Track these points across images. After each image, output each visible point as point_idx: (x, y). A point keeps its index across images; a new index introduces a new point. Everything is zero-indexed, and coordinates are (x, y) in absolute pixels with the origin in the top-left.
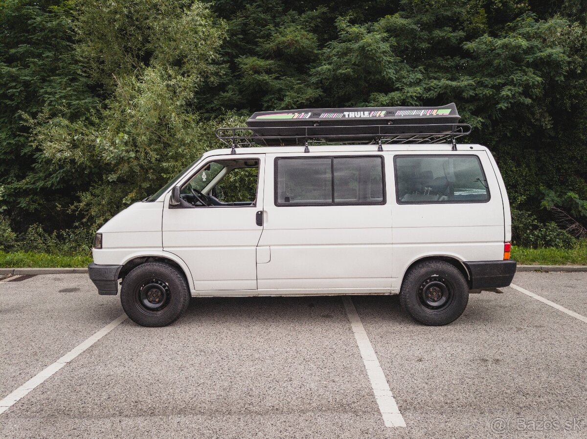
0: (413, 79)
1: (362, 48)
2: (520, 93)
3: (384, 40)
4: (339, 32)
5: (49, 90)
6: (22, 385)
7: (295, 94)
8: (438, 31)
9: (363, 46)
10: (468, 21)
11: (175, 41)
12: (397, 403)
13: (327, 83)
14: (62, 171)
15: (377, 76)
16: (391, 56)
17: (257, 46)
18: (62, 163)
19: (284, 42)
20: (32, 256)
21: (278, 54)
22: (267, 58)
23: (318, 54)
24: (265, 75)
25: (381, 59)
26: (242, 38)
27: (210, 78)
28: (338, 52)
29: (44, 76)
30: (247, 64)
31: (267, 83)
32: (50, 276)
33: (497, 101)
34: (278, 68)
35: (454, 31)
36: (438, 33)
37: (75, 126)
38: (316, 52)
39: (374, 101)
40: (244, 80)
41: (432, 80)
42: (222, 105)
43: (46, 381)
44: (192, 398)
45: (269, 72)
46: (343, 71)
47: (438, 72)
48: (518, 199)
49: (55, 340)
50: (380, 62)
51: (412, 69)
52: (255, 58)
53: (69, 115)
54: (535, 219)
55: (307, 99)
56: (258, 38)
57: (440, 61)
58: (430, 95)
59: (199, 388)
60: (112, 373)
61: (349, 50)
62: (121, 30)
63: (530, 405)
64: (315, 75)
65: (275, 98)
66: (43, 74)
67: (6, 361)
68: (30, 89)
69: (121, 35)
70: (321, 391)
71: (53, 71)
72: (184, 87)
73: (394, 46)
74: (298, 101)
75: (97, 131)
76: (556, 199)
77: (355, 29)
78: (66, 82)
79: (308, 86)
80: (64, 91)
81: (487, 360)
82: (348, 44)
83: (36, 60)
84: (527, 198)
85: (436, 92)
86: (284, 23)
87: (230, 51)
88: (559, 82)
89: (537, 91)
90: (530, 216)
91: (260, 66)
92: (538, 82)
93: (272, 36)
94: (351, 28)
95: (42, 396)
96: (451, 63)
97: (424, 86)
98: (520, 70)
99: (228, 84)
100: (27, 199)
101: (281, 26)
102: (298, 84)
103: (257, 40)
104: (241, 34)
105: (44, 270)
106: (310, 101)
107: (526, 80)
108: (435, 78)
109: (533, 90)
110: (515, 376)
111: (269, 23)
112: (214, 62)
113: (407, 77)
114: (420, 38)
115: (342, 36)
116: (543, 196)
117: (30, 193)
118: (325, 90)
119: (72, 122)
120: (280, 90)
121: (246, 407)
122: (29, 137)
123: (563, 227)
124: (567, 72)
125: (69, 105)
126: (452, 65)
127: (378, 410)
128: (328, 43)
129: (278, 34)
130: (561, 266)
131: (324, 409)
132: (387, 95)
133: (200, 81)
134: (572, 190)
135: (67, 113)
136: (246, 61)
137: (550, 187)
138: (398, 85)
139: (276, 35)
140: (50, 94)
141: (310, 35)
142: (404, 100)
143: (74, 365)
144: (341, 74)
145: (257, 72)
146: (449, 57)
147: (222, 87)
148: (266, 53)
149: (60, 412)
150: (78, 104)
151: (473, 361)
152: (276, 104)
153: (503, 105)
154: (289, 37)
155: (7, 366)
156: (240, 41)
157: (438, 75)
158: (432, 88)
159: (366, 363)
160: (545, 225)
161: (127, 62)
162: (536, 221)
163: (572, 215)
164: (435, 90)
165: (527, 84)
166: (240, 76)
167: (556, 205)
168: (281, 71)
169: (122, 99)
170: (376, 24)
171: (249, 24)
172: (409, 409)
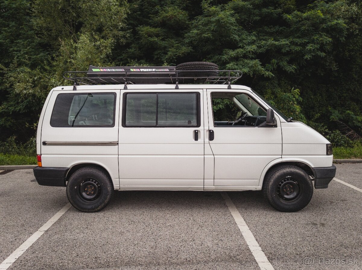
0: (249, 40)
1: (218, 21)
2: (318, 49)
3: (232, 15)
4: (203, 10)
5: (15, 49)
6: (18, 247)
7: (175, 50)
8: (266, 9)
9: (219, 20)
10: (283, 3)
11: (97, 16)
12: (266, 255)
13: (195, 43)
14: (26, 101)
15: (227, 39)
16: (236, 26)
17: (150, 19)
18: (26, 96)
19: (167, 17)
20: (9, 157)
21: (163, 24)
22: (156, 27)
23: (189, 24)
24: (155, 38)
25: (230, 28)
26: (140, 14)
27: (120, 39)
28: (202, 23)
29: (12, 39)
30: (143, 31)
31: (157, 43)
32: (23, 170)
33: (304, 54)
34: (163, 33)
35: (275, 9)
36: (265, 10)
37: (35, 72)
38: (187, 22)
39: (226, 54)
40: (142, 41)
41: (262, 41)
42: (128, 57)
43: (33, 244)
44: (132, 254)
45: (157, 36)
46: (206, 36)
47: (265, 36)
48: (315, 116)
49: (34, 215)
50: (229, 30)
51: (249, 34)
52: (149, 27)
53: (30, 65)
54: (326, 128)
55: (183, 53)
56: (150, 14)
57: (266, 28)
58: (261, 51)
59: (136, 247)
60: (76, 238)
61: (210, 22)
62: (62, 9)
63: (351, 254)
64: (188, 38)
65: (162, 53)
66: (12, 38)
67: (4, 231)
68: (3, 48)
69: (63, 12)
70: (215, 247)
71: (18, 36)
72: (105, 46)
73: (238, 19)
74: (176, 54)
75: (49, 75)
76: (339, 115)
77: (213, 8)
78: (27, 43)
79: (183, 45)
80: (26, 49)
81: (316, 224)
82: (208, 18)
83: (6, 29)
84: (321, 115)
85: (265, 48)
86: (167, 4)
87: (132, 22)
88: (342, 41)
89: (328, 48)
90: (323, 126)
91: (152, 32)
92: (329, 41)
93: (159, 13)
94: (211, 7)
95: (33, 255)
96: (273, 30)
97: (257, 45)
98: (318, 34)
99: (131, 43)
100: (3, 119)
101: (164, 6)
102: (177, 43)
103: (150, 15)
104: (139, 11)
105: (19, 167)
106: (184, 54)
107: (321, 40)
108: (264, 40)
109: (326, 47)
110: (337, 234)
111: (157, 5)
112: (122, 29)
113: (246, 39)
114: (254, 14)
115: (205, 13)
116: (331, 114)
117: (5, 115)
118: (194, 47)
119: (32, 70)
120: (165, 47)
121: (168, 260)
122: (4, 79)
123: (344, 133)
124: (346, 34)
125: (30, 58)
126: (274, 31)
127: (255, 260)
128: (196, 17)
129: (163, 12)
130: (349, 160)
131: (219, 260)
132: (234, 51)
133: (114, 41)
134: (348, 109)
135: (28, 64)
136: (142, 29)
137: (335, 108)
138: (241, 45)
139: (161, 12)
140: (17, 51)
141: (184, 12)
142: (244, 54)
143: (50, 233)
144: (205, 37)
145: (150, 36)
146: (272, 26)
147: (128, 45)
148: (155, 23)
149: (47, 266)
150: (36, 58)
151: (307, 224)
152: (162, 56)
153: (308, 57)
154: (170, 13)
155: (5, 234)
156: (139, 16)
157: (266, 38)
158: (262, 46)
159: (240, 227)
160: (332, 132)
161: (67, 30)
162: (327, 130)
163: (349, 126)
164: (265, 47)
165: (322, 44)
166: (139, 39)
167: (340, 120)
168: (165, 35)
169: (64, 54)
170: (226, 5)
171: (144, 5)
172: (274, 259)
